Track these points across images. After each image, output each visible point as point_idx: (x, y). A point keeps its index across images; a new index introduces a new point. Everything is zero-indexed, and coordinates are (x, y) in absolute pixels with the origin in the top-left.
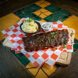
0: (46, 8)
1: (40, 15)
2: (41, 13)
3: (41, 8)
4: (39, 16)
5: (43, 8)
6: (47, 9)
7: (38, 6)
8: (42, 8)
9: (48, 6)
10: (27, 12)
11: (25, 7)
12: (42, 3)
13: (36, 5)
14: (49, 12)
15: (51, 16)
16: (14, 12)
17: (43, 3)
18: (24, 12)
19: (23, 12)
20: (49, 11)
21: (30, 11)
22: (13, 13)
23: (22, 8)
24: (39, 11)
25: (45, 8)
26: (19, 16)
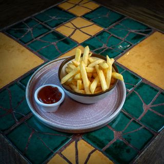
0: (87, 16)
1: (72, 34)
2: (75, 30)
3: (74, 16)
4: (69, 37)
5: (81, 17)
6: (89, 19)
7: (66, 12)
8: (78, 17)
9: (93, 11)
10: (40, 29)
11: (33, 15)
12: (77, 3)
13: (61, 9)
14: (95, 25)
15: (99, 37)
16: (5, 28)
17: (78, 5)
18: (30, 28)
19: (30, 30)
20: (95, 23)
21: (48, 27)
22: (3, 32)
23: (25, 19)
24: (70, 23)
25: (84, 16)
26: (20, 40)
